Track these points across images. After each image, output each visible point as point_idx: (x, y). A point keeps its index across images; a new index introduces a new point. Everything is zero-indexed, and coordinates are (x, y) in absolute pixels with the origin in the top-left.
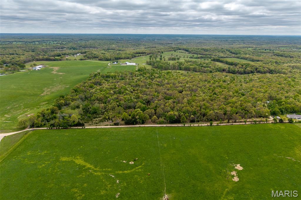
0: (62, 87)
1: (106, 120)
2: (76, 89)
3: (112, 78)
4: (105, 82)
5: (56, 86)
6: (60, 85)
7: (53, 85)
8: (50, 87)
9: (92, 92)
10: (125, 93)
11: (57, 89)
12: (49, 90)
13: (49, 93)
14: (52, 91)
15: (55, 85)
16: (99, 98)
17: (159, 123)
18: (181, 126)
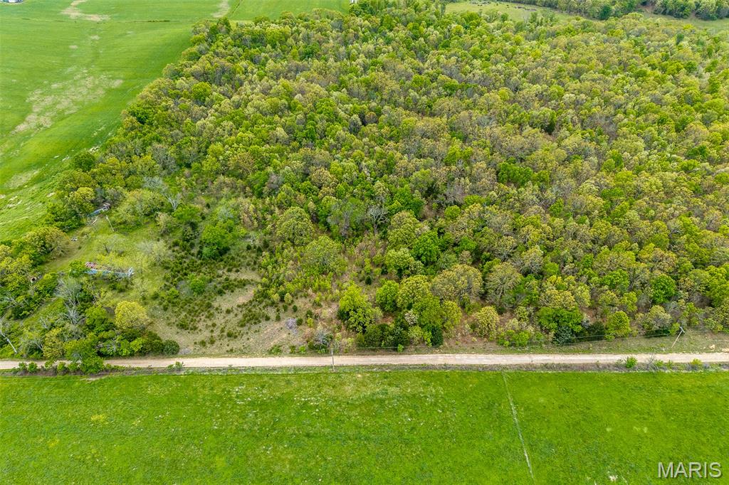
0: (95, 88)
1: (272, 313)
2: (140, 109)
3: (274, 47)
4: (249, 70)
5: (74, 83)
6: (90, 73)
7: (65, 78)
8: (55, 86)
9: (203, 126)
10: (333, 137)
11: (79, 98)
12: (49, 100)
13: (46, 121)
14: (58, 106)
15: (72, 74)
16: (231, 163)
17: (510, 346)
18: (617, 370)
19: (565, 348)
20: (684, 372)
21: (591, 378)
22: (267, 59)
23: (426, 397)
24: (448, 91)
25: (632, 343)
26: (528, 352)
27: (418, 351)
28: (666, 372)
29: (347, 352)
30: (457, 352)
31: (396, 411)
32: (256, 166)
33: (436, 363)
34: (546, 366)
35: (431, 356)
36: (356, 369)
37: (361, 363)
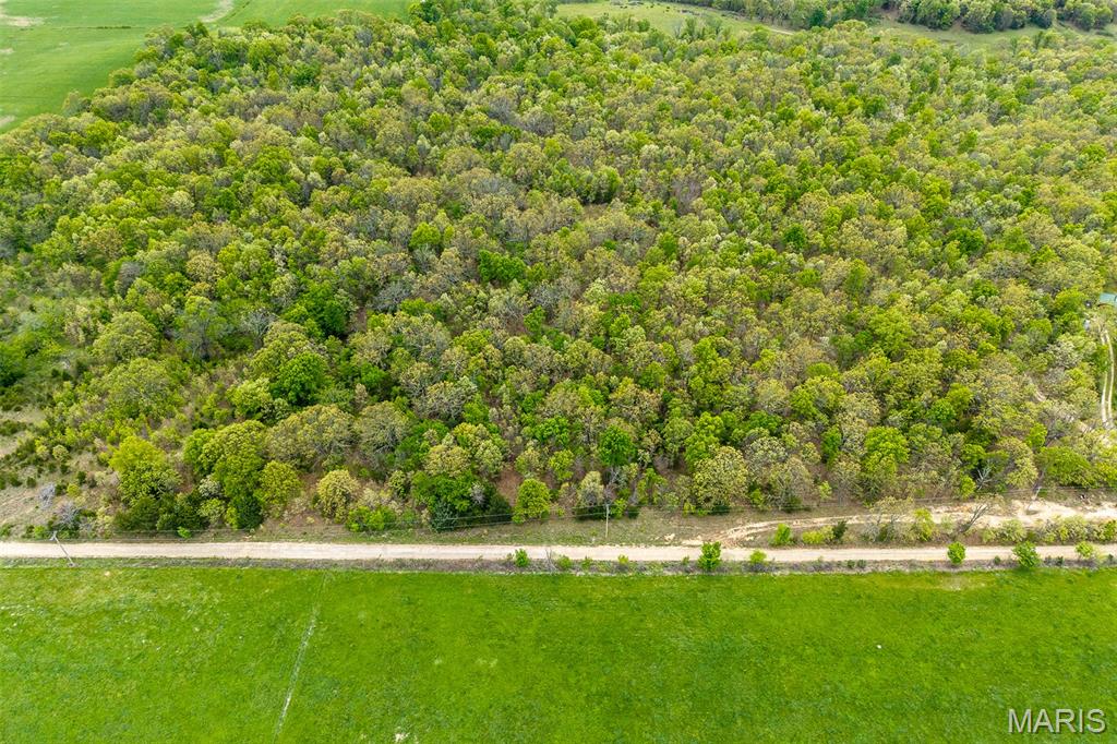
17: (359, 531)
18: (502, 570)
19: (444, 536)
20: (604, 575)
21: (457, 582)
22: (231, 85)
23: (187, 608)
24: (478, 138)
25: (552, 528)
26: (386, 541)
27: (217, 538)
28: (578, 574)
29: (106, 538)
30: (278, 539)
31: (130, 629)
32: (123, 250)
33: (234, 556)
34: (400, 564)
35: (233, 545)
36: (109, 563)
37: (121, 555)
